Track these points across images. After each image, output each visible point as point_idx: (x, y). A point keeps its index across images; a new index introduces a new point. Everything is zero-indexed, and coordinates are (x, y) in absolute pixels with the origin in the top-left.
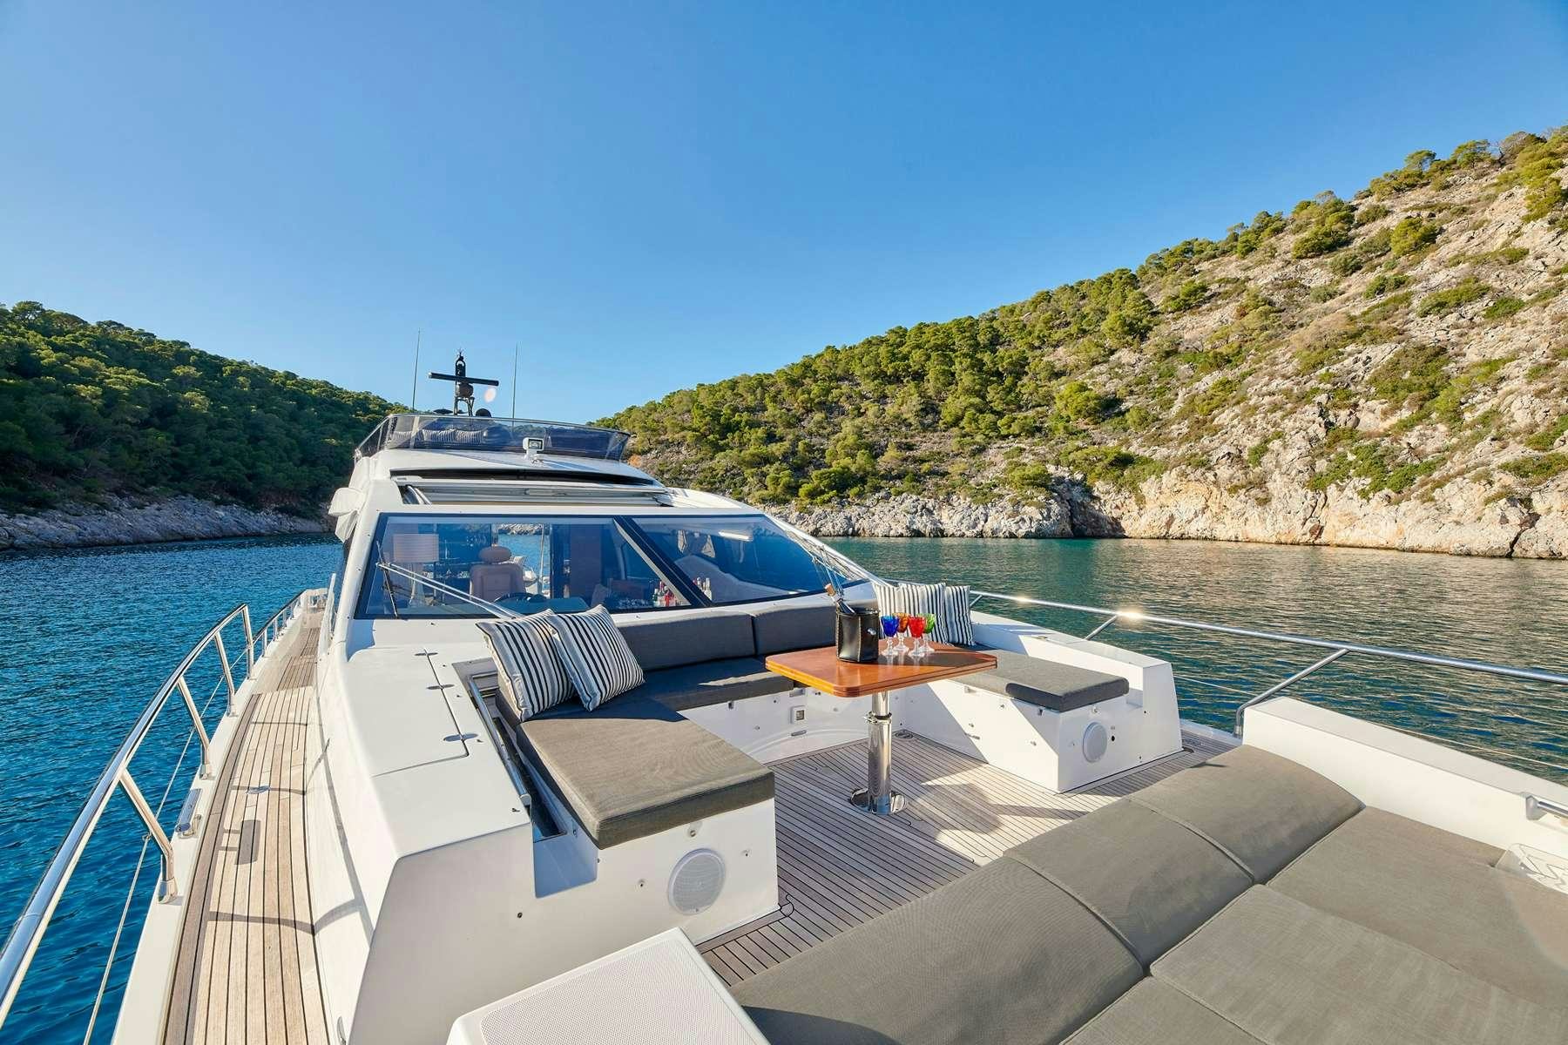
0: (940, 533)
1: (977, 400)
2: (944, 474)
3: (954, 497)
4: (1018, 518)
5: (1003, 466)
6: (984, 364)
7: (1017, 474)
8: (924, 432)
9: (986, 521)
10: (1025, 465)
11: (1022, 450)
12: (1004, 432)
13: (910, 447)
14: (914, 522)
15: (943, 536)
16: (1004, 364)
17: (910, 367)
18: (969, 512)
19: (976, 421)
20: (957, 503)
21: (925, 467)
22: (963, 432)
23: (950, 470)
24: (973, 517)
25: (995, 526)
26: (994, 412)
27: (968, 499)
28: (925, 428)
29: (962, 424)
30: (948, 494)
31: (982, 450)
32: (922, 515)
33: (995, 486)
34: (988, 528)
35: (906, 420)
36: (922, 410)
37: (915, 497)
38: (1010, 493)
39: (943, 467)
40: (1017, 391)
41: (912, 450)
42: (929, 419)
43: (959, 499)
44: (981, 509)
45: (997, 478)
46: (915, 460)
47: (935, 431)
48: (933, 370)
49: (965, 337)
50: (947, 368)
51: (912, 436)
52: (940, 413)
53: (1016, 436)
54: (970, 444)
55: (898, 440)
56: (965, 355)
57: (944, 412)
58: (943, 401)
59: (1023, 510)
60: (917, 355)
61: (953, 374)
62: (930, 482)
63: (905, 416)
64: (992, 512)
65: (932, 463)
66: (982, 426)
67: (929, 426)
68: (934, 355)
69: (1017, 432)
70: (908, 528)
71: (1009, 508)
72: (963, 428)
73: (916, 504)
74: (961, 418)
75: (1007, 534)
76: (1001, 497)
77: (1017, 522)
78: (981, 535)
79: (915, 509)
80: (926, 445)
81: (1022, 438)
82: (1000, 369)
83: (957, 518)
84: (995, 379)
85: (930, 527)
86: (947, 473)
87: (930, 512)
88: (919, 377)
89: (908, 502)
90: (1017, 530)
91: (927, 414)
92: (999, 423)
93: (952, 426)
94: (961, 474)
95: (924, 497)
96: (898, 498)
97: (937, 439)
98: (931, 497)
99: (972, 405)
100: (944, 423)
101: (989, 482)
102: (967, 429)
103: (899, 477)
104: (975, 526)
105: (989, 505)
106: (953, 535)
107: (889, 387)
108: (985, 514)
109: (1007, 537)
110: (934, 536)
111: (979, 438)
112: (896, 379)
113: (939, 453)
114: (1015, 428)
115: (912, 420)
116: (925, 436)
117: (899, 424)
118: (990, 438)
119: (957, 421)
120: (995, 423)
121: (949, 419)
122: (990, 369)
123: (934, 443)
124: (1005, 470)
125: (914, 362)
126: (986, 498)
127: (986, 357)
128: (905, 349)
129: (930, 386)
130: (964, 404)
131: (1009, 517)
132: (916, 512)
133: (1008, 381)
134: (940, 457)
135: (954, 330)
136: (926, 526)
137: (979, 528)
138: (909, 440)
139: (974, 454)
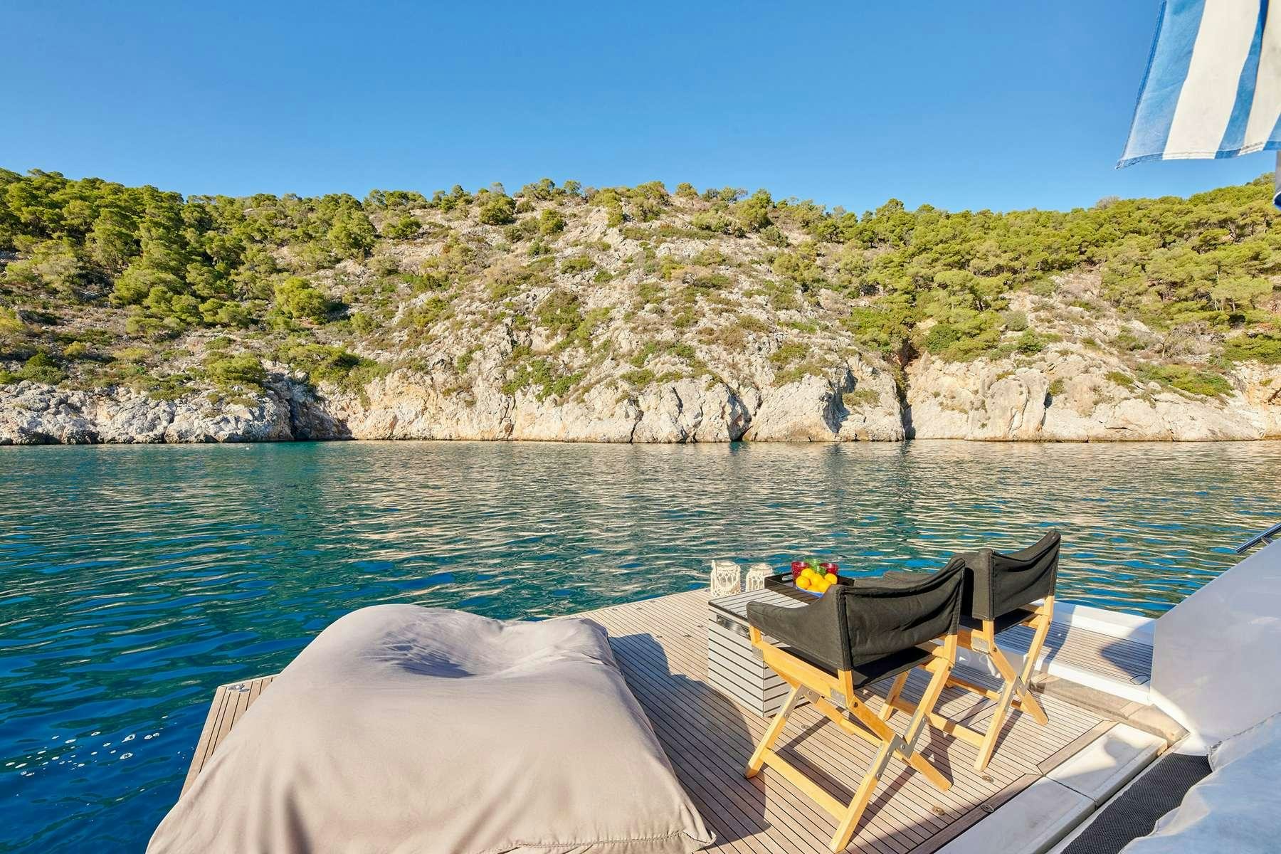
0: (94, 439)
1: (170, 277)
2: (109, 360)
3: (121, 390)
4: (218, 418)
5: (204, 356)
6: (188, 244)
7: (220, 365)
8: (81, 303)
9: (171, 421)
10: (232, 357)
11: (230, 341)
12: (208, 318)
13: (51, 321)
14: (40, 424)
15: (97, 442)
16: (213, 246)
17: (61, 217)
18: (144, 409)
19: (169, 301)
20: (125, 398)
21: (73, 348)
22: (148, 312)
23: (117, 354)
24: (150, 416)
25: (185, 427)
26: (194, 294)
27: (144, 393)
28: (83, 300)
29: (146, 302)
30: (110, 385)
31: (175, 336)
32: (57, 413)
33: (189, 379)
34: (173, 430)
35: (47, 284)
36: (80, 276)
37: (45, 387)
38: (210, 388)
39: (106, 351)
40: (231, 278)
41: (54, 323)
42: (94, 289)
43: (129, 392)
44: (164, 406)
45: (192, 369)
46: (56, 338)
47: (101, 306)
48: (101, 229)
49: (162, 207)
50: (124, 230)
51: (57, 307)
52: (111, 285)
53: (224, 326)
54: (155, 327)
55: (28, 308)
56: (157, 225)
57: (118, 283)
58: (120, 272)
59: (227, 408)
60: (75, 205)
61: (138, 242)
62: (80, 369)
63: (46, 278)
64: (181, 411)
65: (88, 344)
66: (177, 308)
67: (89, 299)
68: (104, 211)
69: (226, 320)
70: (22, 430)
71: (208, 406)
72: (148, 308)
73: (47, 396)
74: (146, 295)
75: (202, 437)
76: (196, 392)
77: (218, 423)
78: (162, 439)
79: (43, 405)
80: (80, 321)
81: (232, 329)
82: (208, 251)
83: (123, 416)
84: (199, 258)
85: (69, 428)
86: (113, 359)
87: (76, 409)
88: (78, 235)
89: (28, 394)
90: (215, 433)
91: (90, 282)
92: (202, 307)
93: (130, 304)
94: (136, 362)
95: (64, 387)
96: (11, 387)
97: (103, 317)
98: (76, 389)
99: (164, 282)
100: (117, 298)
101: (180, 373)
102: (154, 310)
103: (20, 358)
104: (153, 427)
105: (177, 401)
106: (113, 441)
107: (21, 237)
108: (169, 413)
109: (201, 442)
110: (78, 443)
111: (170, 321)
112: (40, 231)
113: (103, 333)
114: (223, 316)
115: (56, 285)
116: (81, 310)
117: (35, 288)
118: (189, 324)
119: (138, 298)
120: (196, 308)
121: (125, 293)
122: (195, 248)
123: (99, 320)
124: (205, 360)
125: (70, 213)
126: (172, 393)
127: (190, 235)
128: (56, 197)
129: (97, 250)
130: (151, 278)
131: (207, 416)
132: (48, 407)
133: (220, 267)
134: (106, 338)
135: (146, 197)
136: (63, 428)
137: (159, 430)
138: (51, 311)
139: (160, 340)
